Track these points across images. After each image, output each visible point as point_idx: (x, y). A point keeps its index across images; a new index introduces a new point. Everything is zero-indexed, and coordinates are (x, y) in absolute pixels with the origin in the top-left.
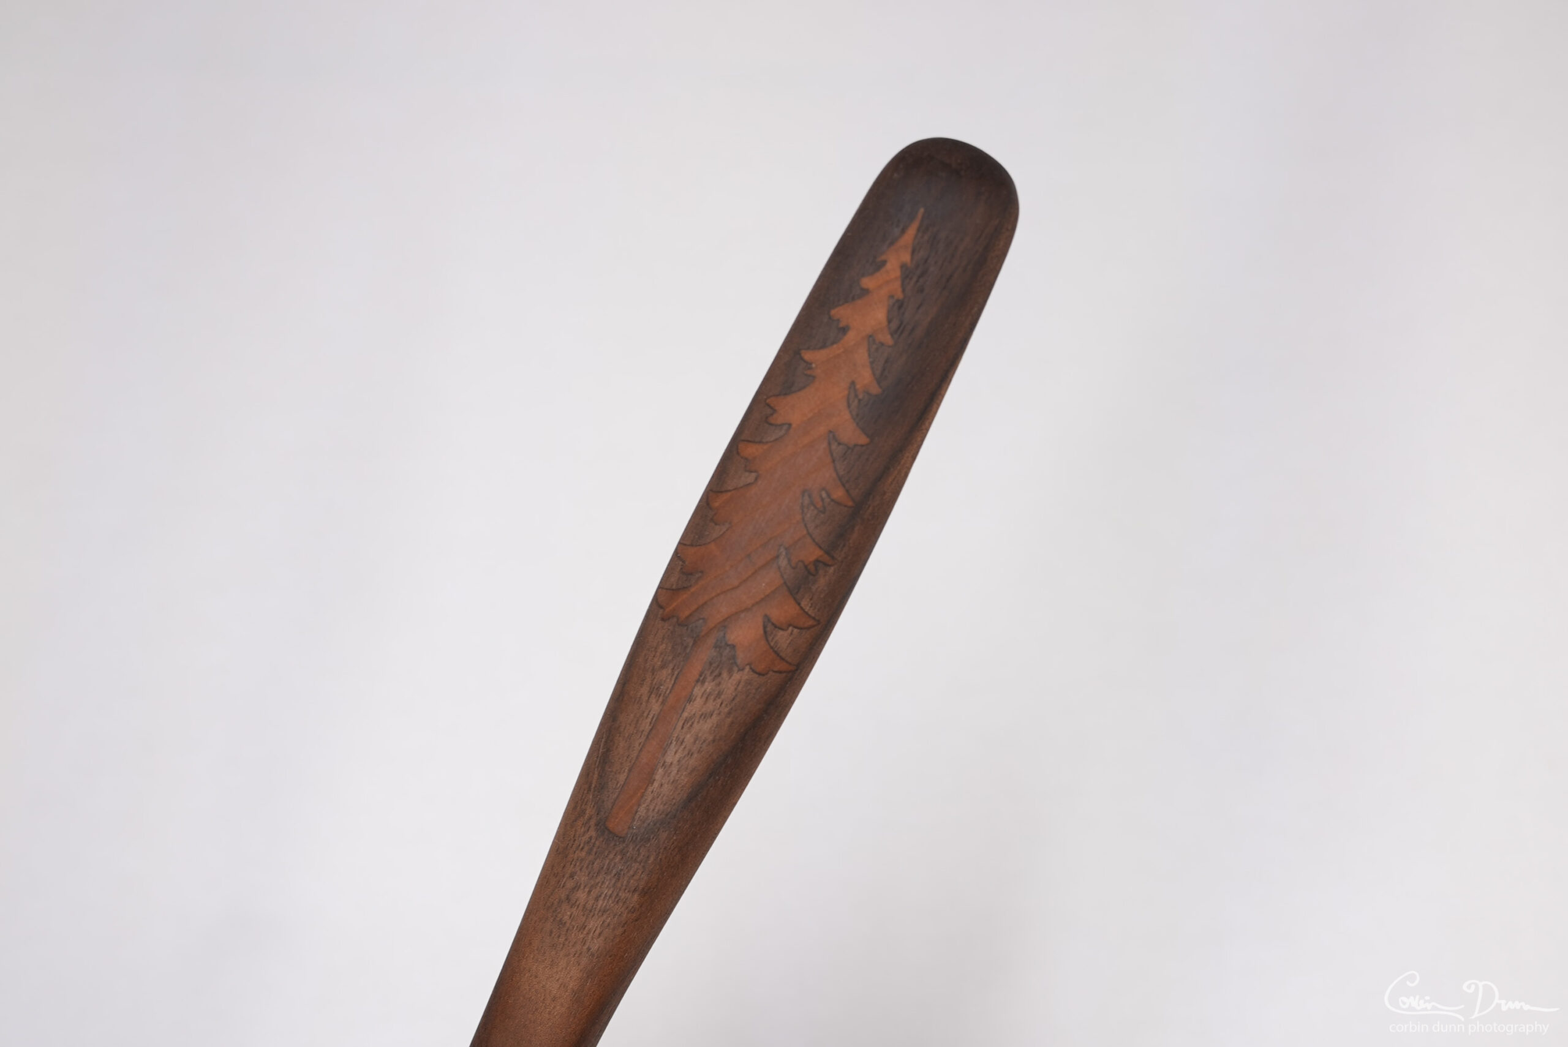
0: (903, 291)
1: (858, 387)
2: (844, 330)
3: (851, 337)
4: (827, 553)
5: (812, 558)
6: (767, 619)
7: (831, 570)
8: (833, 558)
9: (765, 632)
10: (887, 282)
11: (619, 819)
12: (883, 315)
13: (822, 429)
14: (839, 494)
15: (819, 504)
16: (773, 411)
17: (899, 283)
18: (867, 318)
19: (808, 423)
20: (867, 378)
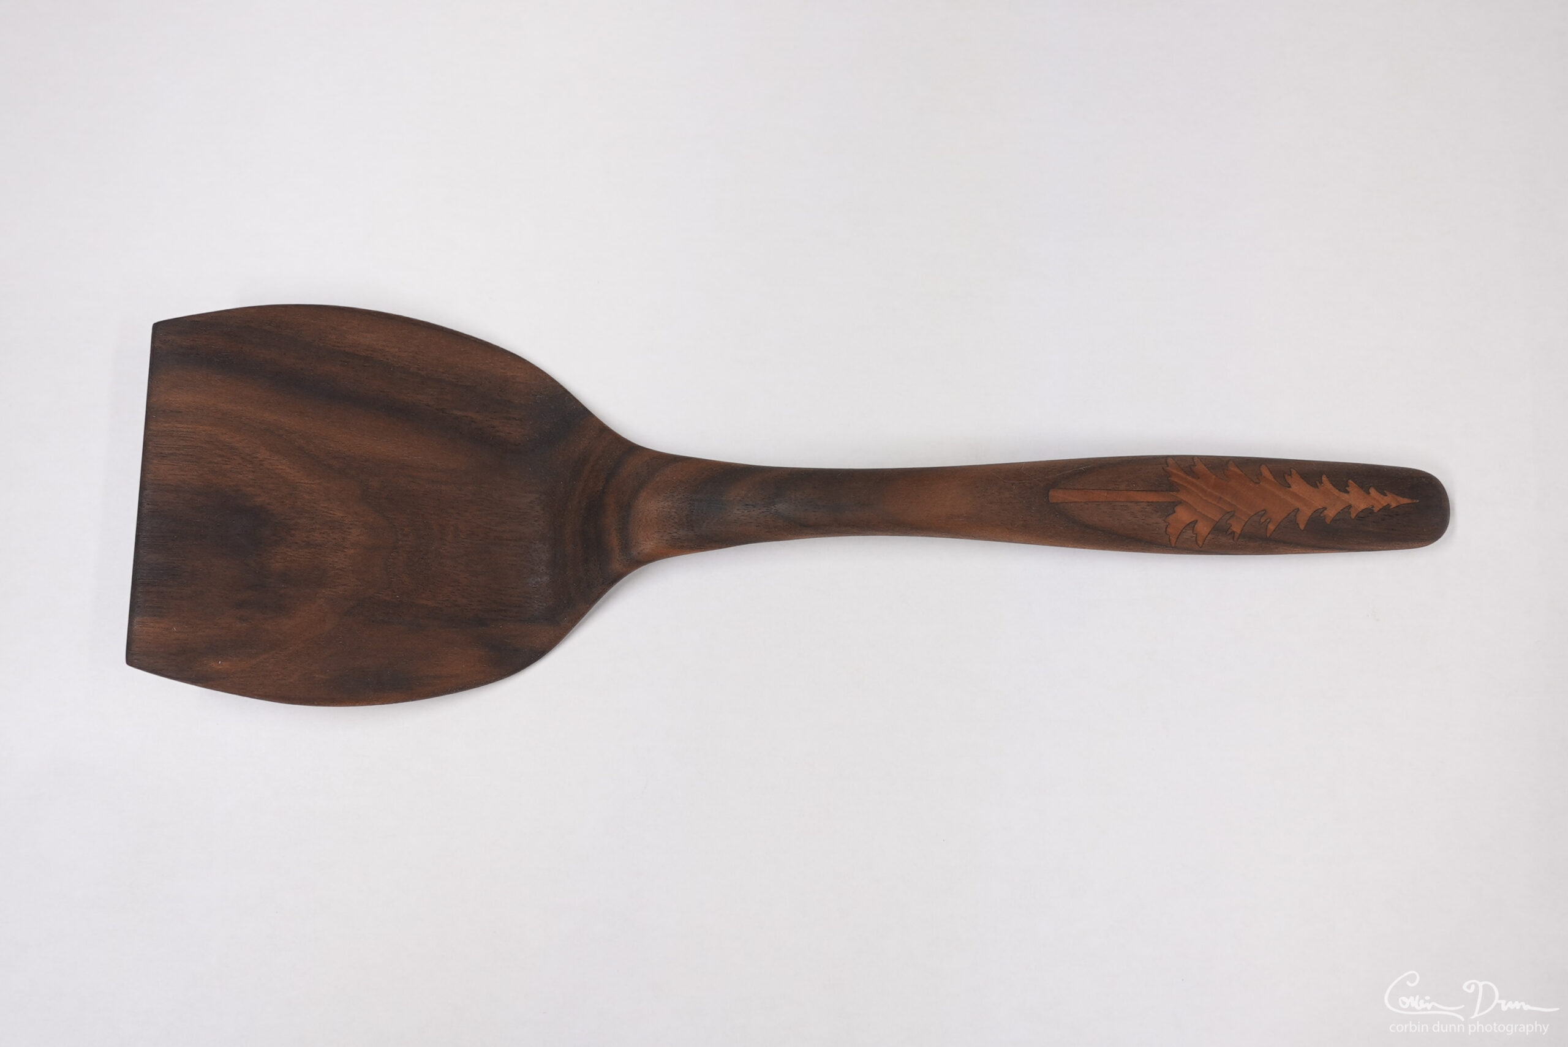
0: (1379, 511)
1: (1325, 511)
2: (1347, 492)
3: (1345, 496)
4: (1240, 535)
5: (1235, 530)
6: (1196, 522)
7: (1232, 541)
8: (1238, 538)
9: (1188, 524)
10: (1378, 501)
11: (1057, 496)
12: (1363, 507)
13: (1297, 504)
14: (1271, 527)
15: (1262, 520)
16: (1290, 475)
17: (1381, 507)
18: (1358, 500)
19: (1295, 496)
20: (1331, 513)
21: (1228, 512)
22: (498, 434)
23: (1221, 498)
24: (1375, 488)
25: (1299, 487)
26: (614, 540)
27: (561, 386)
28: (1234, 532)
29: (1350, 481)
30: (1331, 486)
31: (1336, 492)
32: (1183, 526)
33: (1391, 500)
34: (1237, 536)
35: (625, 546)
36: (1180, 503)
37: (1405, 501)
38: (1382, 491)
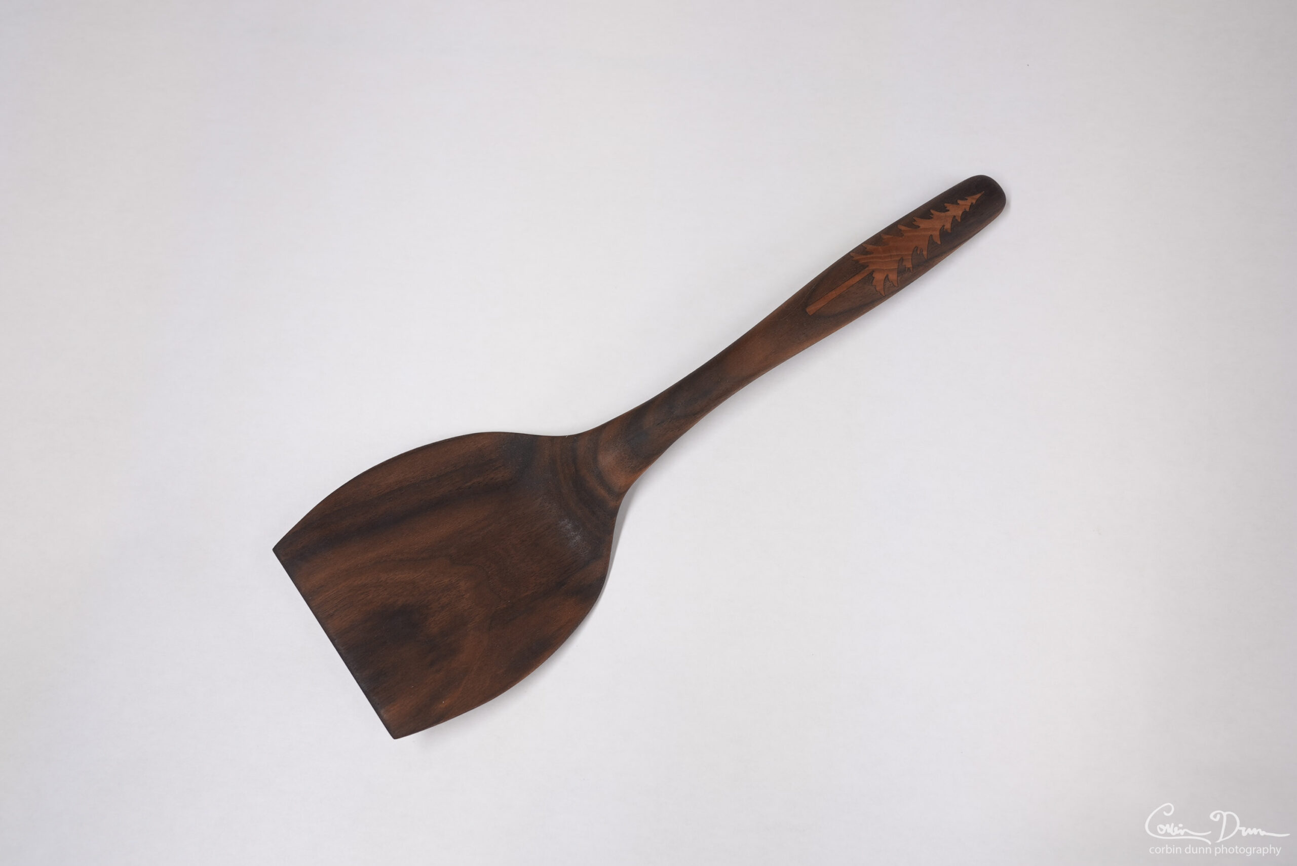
0: (970, 209)
1: (945, 227)
2: (948, 210)
3: (948, 213)
4: (913, 267)
5: (909, 266)
6: (887, 276)
7: (911, 273)
8: (913, 270)
9: (885, 279)
10: (965, 205)
11: (811, 309)
12: (960, 213)
13: (930, 233)
14: (925, 253)
15: (918, 252)
16: (915, 221)
17: (969, 207)
18: (956, 211)
19: (925, 229)
20: (948, 226)
21: (899, 260)
22: (497, 481)
23: (891, 256)
24: (960, 200)
25: (923, 224)
26: (601, 492)
27: (512, 433)
28: (909, 268)
29: (945, 204)
30: (939, 213)
31: (943, 214)
32: (883, 282)
33: (971, 200)
34: (911, 269)
35: (609, 490)
36: (873, 271)
37: (978, 196)
38: (963, 199)
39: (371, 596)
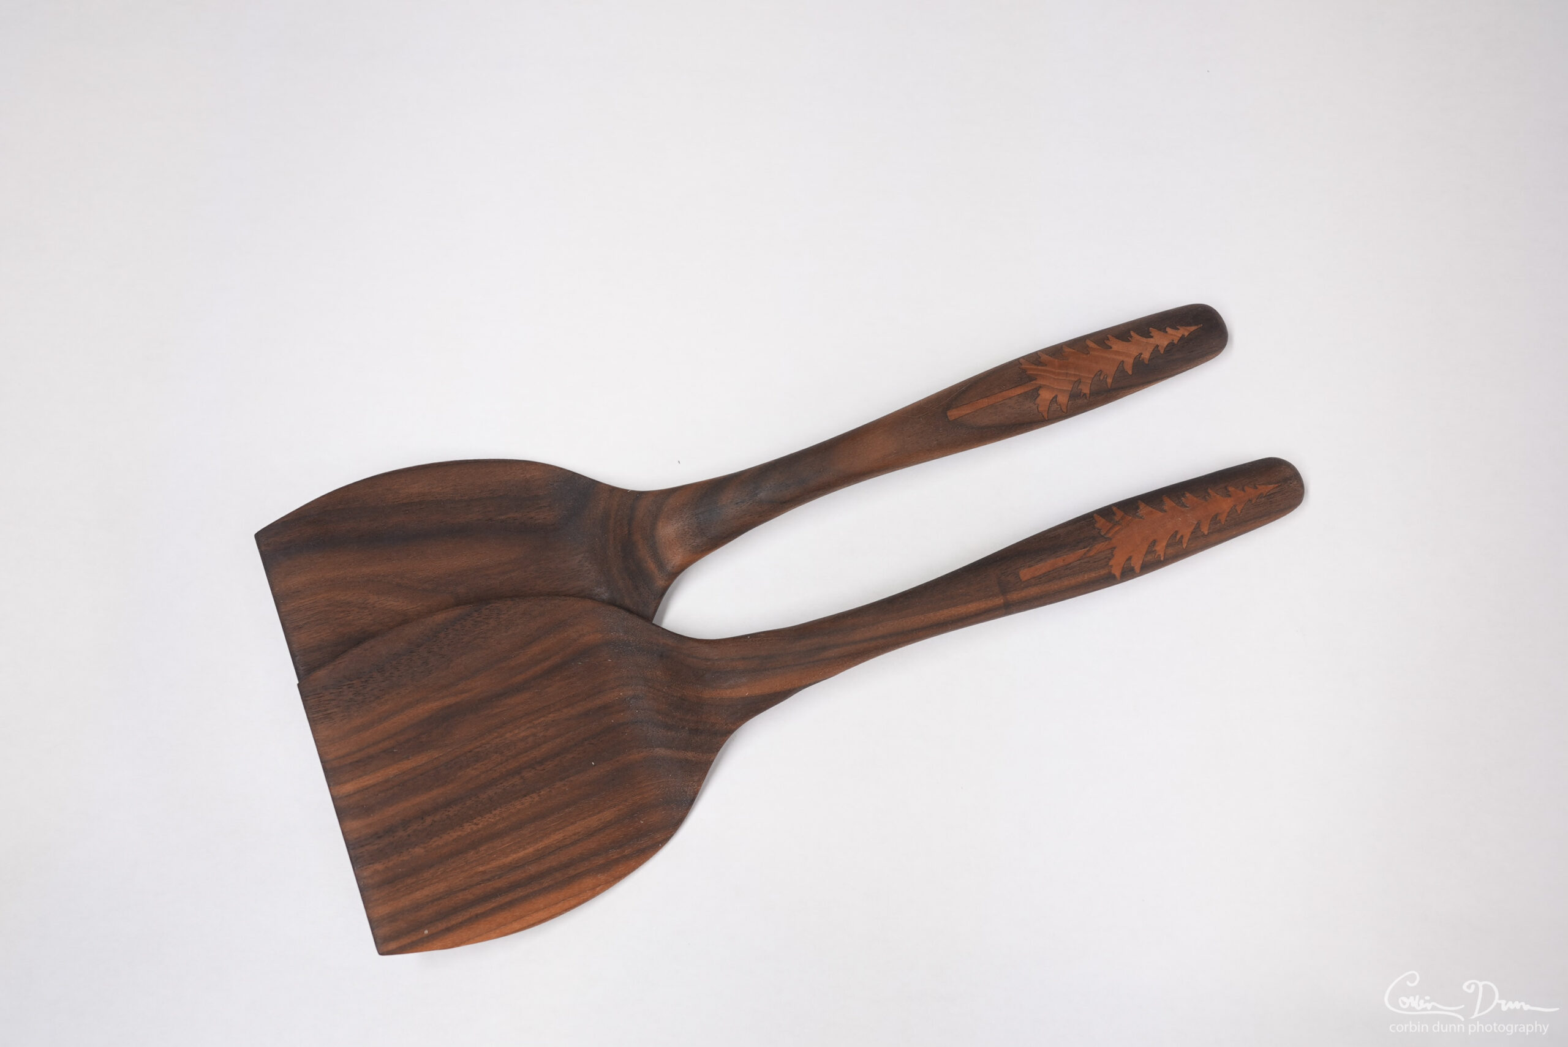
0: (1178, 342)
1: (1142, 356)
2: (1152, 337)
3: (1151, 340)
4: (1090, 394)
5: (1085, 392)
6: (1056, 397)
7: (1085, 401)
8: (1090, 397)
9: (1052, 400)
10: (1175, 335)
11: (953, 414)
12: (1166, 343)
13: (1121, 358)
14: (1109, 380)
15: (1101, 378)
16: (1108, 339)
17: (1179, 339)
18: (1161, 340)
19: (1117, 353)
20: (1146, 355)
21: (1076, 382)
22: (537, 522)
23: (1067, 373)
24: (1170, 327)
25: (1117, 346)
26: (651, 565)
27: (569, 471)
28: (1085, 394)
29: (1151, 329)
30: (1140, 337)
31: (1144, 340)
32: (1049, 402)
33: (1184, 331)
34: (1088, 396)
35: (661, 565)
36: (1040, 387)
37: (1193, 328)
38: (1175, 328)
39: (351, 617)
